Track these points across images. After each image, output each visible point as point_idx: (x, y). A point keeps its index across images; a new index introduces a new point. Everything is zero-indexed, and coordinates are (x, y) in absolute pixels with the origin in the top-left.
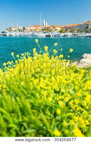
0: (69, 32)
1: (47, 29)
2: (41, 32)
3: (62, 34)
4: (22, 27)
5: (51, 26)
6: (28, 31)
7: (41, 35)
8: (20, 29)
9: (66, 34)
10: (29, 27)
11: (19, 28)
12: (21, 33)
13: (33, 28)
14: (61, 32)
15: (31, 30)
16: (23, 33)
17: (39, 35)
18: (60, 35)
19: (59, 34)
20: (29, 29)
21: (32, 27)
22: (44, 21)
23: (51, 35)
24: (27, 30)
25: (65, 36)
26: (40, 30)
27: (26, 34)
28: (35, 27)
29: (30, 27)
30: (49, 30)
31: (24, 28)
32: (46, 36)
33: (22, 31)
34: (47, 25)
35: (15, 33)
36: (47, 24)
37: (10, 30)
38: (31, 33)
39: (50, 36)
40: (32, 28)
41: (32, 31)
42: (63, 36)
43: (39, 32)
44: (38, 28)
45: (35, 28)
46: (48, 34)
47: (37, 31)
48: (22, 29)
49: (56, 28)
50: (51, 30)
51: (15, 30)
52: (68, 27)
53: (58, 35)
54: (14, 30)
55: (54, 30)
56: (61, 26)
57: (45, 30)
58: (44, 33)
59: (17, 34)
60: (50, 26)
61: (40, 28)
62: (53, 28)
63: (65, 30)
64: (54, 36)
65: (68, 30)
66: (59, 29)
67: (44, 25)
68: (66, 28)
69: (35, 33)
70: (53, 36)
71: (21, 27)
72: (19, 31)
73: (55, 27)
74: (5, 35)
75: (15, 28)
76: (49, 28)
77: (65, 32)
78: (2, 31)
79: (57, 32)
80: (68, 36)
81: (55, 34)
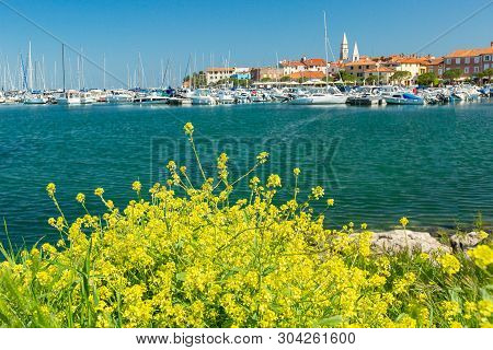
1: (355, 71)
2: (329, 87)
3: (431, 93)
4: (247, 70)
5: (376, 60)
6: (269, 84)
7: (328, 97)
8: (239, 77)
9: (446, 92)
10: (278, 70)
11: (234, 73)
12: (241, 90)
13: (294, 70)
14: (423, 82)
15: (286, 79)
16: (249, 94)
17: (316, 99)
18: (419, 96)
19: (411, 93)
20: (275, 74)
21: (287, 65)
22: (345, 41)
23: (375, 97)
24: (267, 79)
25: (444, 100)
26: (324, 79)
27: (259, 95)
28: (301, 68)
29: (281, 66)
30: (366, 76)
31: (255, 74)
32: (351, 102)
33: (243, 85)
34: (356, 56)
35: (214, 94)
36: (356, 53)
37: (198, 81)
38: (281, 93)
39: (366, 103)
40: (288, 71)
41: (287, 83)
42: (434, 103)
43: (319, 85)
44: (314, 69)
45: (303, 70)
46: (358, 96)
47: (309, 82)
48: (244, 76)
49: (398, 69)
50: (375, 78)
51: (219, 83)
52: (458, 61)
53: (405, 96)
54: (214, 81)
55: (389, 75)
56: (423, 59)
57: (345, 76)
58: (342, 89)
59: (225, 97)
60: (369, 62)
61: (323, 69)
62: (383, 69)
63: (444, 76)
64: (389, 104)
65: (458, 75)
66: (414, 70)
67: (345, 56)
68: (448, 66)
69: (301, 93)
70: (384, 104)
71: (242, 70)
72: (232, 85)
73: (393, 61)
74: (176, 103)
75: (219, 75)
76: (368, 67)
77: (446, 84)
78: (166, 89)
79: (403, 82)
80: (459, 99)
81: (394, 93)
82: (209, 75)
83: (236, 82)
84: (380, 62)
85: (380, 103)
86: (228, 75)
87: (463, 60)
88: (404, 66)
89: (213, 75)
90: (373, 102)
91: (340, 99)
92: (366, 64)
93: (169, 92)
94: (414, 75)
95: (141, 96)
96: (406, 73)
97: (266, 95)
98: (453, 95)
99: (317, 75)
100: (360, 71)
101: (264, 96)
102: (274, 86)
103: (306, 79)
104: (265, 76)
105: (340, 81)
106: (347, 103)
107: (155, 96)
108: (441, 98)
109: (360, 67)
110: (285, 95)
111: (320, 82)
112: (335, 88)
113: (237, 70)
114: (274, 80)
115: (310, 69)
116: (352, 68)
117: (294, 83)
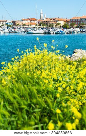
0: (76, 27)
1: (45, 23)
2: (38, 28)
3: (66, 31)
4: (11, 21)
6: (19, 27)
7: (38, 31)
8: (9, 24)
9: (71, 30)
11: (7, 22)
12: (10, 29)
14: (65, 27)
15: (24, 25)
16: (13, 30)
17: (34, 32)
18: (64, 31)
20: (21, 23)
21: (24, 20)
23: (51, 31)
24: (18, 25)
25: (70, 33)
26: (36, 25)
27: (16, 31)
28: (29, 21)
29: (22, 20)
30: (49, 24)
31: (14, 23)
32: (45, 33)
33: (10, 27)
34: (45, 18)
36: (45, 16)
39: (49, 33)
40: (25, 22)
41: (25, 26)
42: (68, 33)
43: (34, 27)
44: (33, 22)
46: (46, 31)
47: (31, 26)
48: (11, 24)
49: (58, 22)
50: (51, 25)
52: (74, 21)
53: (60, 31)
55: (55, 24)
56: (64, 20)
57: (43, 24)
58: (42, 29)
59: (5, 31)
61: (36, 22)
62: (53, 22)
63: (70, 25)
64: (56, 34)
65: (74, 25)
66: (62, 23)
67: (42, 18)
68: (71, 22)
71: (9, 21)
72: (6, 27)
73: (56, 20)
75: (2, 23)
76: (49, 21)
77: (71, 27)
79: (59, 27)
80: (74, 32)
81: (57, 30)
83: (8, 26)
84: (52, 20)
85: (53, 33)
86: (5, 23)
87: (75, 20)
88: (59, 21)
90: (51, 33)
91: (42, 32)
92: (48, 20)
94: (62, 25)
96: (60, 24)
97: (19, 30)
98: (73, 31)
99: (34, 24)
100: (47, 23)
101: (18, 31)
102: (21, 27)
103: (30, 25)
104: (17, 24)
105: (42, 26)
106: (44, 33)
109: (47, 21)
110: (24, 30)
111: (35, 26)
112: (40, 28)
114: (21, 25)
115: (31, 22)
116: (44, 21)
117: (27, 26)
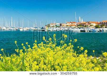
0: (106, 27)
1: (82, 24)
2: (77, 28)
3: (98, 29)
4: (59, 24)
5: (87, 22)
6: (64, 27)
7: (76, 30)
8: (57, 25)
11: (56, 24)
12: (57, 28)
14: (97, 27)
15: (67, 26)
16: (59, 29)
17: (74, 30)
18: (96, 30)
19: (94, 29)
20: (65, 25)
21: (68, 23)
22: (80, 18)
24: (63, 26)
26: (75, 26)
27: (61, 29)
28: (71, 24)
29: (66, 23)
30: (84, 26)
31: (61, 25)
32: (81, 31)
33: (58, 27)
35: (52, 29)
36: (82, 21)
37: (49, 26)
38: (66, 29)
39: (84, 31)
40: (68, 24)
42: (98, 31)
44: (73, 24)
48: (58, 25)
49: (91, 24)
50: (86, 26)
51: (53, 26)
53: (93, 30)
54: (52, 26)
55: (89, 26)
56: (96, 22)
58: (79, 28)
59: (54, 30)
60: (85, 22)
62: (88, 24)
63: (101, 26)
65: (104, 26)
67: (80, 21)
68: (101, 24)
69: (71, 29)
71: (58, 24)
72: (56, 27)
73: (90, 23)
74: (44, 30)
75: (53, 25)
76: (85, 24)
77: (101, 28)
78: (42, 27)
79: (92, 27)
81: (90, 29)
82: (51, 25)
83: (57, 26)
84: (87, 23)
85: (87, 31)
86: (55, 25)
87: (105, 23)
88: (92, 23)
89: (52, 25)
91: (79, 30)
92: (84, 23)
93: (42, 28)
94: (94, 25)
95: (36, 29)
96: (93, 25)
97: (63, 29)
98: (103, 30)
99: (74, 25)
100: (83, 25)
102: (65, 27)
103: (71, 26)
104: (63, 25)
105: (79, 27)
107: (39, 29)
108: (100, 30)
110: (67, 29)
112: (78, 28)
113: (57, 24)
115: (72, 24)
116: (81, 24)
117: (69, 27)
